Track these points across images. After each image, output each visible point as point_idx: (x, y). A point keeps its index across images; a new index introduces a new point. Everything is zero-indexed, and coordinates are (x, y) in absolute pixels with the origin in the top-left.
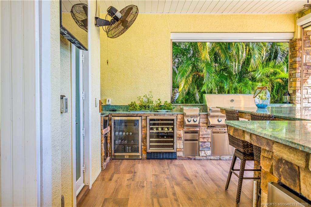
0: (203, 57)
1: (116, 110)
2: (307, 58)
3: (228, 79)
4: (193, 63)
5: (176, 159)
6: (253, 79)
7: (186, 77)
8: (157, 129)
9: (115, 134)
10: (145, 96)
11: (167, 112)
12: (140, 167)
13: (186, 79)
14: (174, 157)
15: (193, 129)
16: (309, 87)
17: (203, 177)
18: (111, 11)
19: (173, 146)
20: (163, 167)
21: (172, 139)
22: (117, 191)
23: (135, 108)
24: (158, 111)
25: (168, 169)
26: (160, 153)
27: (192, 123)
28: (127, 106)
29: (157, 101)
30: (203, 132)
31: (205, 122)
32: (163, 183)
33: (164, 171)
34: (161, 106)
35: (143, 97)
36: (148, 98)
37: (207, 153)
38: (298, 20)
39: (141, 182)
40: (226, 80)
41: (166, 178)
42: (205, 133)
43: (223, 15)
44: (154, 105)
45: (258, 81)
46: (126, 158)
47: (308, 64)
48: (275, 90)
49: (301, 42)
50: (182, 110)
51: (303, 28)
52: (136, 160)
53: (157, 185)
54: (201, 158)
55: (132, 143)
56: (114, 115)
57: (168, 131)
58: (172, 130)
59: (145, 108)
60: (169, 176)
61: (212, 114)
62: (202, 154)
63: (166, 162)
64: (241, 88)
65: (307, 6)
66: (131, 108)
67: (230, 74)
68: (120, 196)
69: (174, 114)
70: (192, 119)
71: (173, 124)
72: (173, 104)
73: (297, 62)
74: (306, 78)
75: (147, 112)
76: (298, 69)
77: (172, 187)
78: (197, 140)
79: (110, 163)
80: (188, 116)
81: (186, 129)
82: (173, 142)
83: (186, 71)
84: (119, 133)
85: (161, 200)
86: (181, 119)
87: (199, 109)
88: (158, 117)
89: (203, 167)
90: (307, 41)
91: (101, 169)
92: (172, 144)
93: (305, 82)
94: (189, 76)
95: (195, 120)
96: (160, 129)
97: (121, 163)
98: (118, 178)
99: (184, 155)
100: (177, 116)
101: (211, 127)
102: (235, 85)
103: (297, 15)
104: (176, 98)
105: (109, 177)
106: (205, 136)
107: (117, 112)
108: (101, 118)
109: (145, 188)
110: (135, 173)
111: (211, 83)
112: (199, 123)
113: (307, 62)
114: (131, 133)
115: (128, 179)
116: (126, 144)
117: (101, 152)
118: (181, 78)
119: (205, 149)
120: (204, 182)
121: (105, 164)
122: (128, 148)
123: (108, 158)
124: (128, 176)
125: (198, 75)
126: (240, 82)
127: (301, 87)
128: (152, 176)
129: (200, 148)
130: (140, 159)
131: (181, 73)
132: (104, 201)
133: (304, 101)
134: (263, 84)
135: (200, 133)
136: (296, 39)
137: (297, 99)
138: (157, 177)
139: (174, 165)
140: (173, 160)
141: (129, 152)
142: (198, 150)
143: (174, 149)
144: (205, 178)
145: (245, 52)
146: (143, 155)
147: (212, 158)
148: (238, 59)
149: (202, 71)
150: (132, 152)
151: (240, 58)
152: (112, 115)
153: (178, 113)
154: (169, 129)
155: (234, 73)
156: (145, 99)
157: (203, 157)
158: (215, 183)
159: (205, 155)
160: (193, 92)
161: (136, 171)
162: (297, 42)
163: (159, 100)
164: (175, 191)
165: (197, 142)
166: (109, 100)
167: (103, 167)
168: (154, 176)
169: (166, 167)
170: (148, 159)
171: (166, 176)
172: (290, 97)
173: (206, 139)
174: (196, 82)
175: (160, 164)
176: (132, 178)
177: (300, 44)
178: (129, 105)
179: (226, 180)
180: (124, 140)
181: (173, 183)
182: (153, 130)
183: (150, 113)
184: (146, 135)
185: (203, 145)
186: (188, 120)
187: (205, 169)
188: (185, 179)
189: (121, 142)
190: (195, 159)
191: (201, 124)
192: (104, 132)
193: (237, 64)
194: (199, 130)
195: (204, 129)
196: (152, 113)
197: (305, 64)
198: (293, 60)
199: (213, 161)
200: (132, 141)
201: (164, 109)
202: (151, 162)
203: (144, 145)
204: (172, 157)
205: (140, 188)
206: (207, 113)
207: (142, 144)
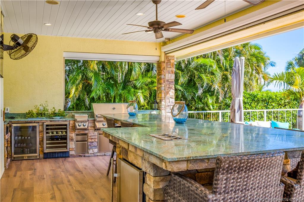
0: (91, 67)
1: (14, 118)
2: (169, 76)
3: (114, 86)
4: (83, 72)
5: (69, 157)
6: (135, 87)
7: (77, 85)
8: (52, 133)
9: (14, 139)
10: (42, 105)
11: (61, 118)
12: (38, 165)
13: (77, 86)
14: (67, 155)
15: (83, 132)
16: (170, 97)
17: (91, 169)
18: (14, 38)
19: (66, 147)
20: (58, 163)
21: (66, 141)
22: (22, 183)
23: (32, 116)
24: (53, 117)
25: (62, 165)
26: (55, 153)
27: (82, 127)
28: (24, 114)
29: (52, 109)
30: (91, 134)
31: (93, 126)
32: (60, 175)
33: (59, 167)
34: (55, 113)
35: (39, 106)
36: (44, 107)
37: (94, 151)
38: (162, 48)
39: (41, 175)
40: (113, 87)
41: (61, 171)
42: (93, 134)
43: (106, 40)
44: (49, 112)
45: (139, 89)
46: (25, 158)
47: (169, 81)
48: (153, 96)
49: (164, 64)
50: (73, 117)
51: (166, 54)
52: (34, 160)
53: (55, 177)
54: (90, 155)
55: (30, 146)
56: (14, 122)
57: (62, 134)
58: (66, 133)
59: (42, 115)
60: (64, 170)
61: (98, 119)
62: (91, 151)
63: (61, 159)
64: (125, 95)
65: (167, 39)
66: (29, 116)
67: (116, 82)
68: (26, 185)
69: (67, 120)
70: (82, 123)
71: (66, 129)
72: (65, 112)
73: (162, 79)
74: (168, 91)
75: (44, 118)
76: (163, 84)
77: (67, 177)
78: (86, 141)
79: (11, 163)
80: (78, 122)
81: (77, 132)
82: (66, 143)
83: (77, 79)
84: (18, 137)
85: (59, 186)
86: (73, 124)
87: (88, 116)
88: (53, 123)
89: (91, 162)
90: (168, 63)
91: (4, 168)
92: (66, 145)
93: (167, 94)
94: (79, 84)
95: (85, 125)
96: (55, 133)
97: (21, 163)
98: (22, 174)
99: (76, 153)
100: (69, 122)
101: (98, 129)
102: (120, 92)
103: (162, 44)
104: (69, 106)
105: (13, 174)
106: (93, 138)
107: (16, 120)
108: (4, 126)
109: (45, 179)
110: (35, 169)
111: (99, 91)
112: (88, 127)
113: (169, 79)
114: (30, 137)
115: (30, 174)
116: (24, 147)
117: (5, 154)
118: (72, 85)
119: (93, 148)
120: (92, 172)
121: (7, 164)
122: (26, 150)
123: (9, 160)
124: (30, 172)
125: (87, 83)
126: (124, 89)
127: (165, 98)
128: (49, 171)
129: (89, 147)
130: (38, 159)
131: (72, 81)
132: (14, 191)
133: (167, 108)
134: (143, 91)
135: (89, 135)
136: (161, 62)
137: (162, 106)
138: (54, 171)
139: (67, 161)
140: (67, 158)
141: (27, 154)
142: (87, 149)
143: (67, 149)
144: (92, 169)
145: (127, 65)
146: (41, 155)
147: (99, 154)
148: (122, 71)
149: (91, 80)
150: (31, 153)
151: (123, 69)
152: (12, 122)
153: (70, 119)
154: (63, 132)
155: (119, 82)
156: (41, 108)
157: (91, 154)
158: (100, 172)
159: (93, 153)
160: (83, 98)
161: (35, 168)
162: (162, 64)
163: (54, 108)
164: (69, 179)
165: (86, 142)
166: (7, 109)
167: (6, 167)
168: (51, 171)
169: (61, 164)
170: (44, 158)
171: (61, 170)
172: (158, 105)
173: (94, 139)
174: (85, 89)
175: (56, 162)
176: (33, 174)
177: (164, 65)
178: (27, 112)
179: (107, 168)
180: (23, 144)
181: (68, 174)
182: (48, 134)
183: (46, 119)
184: (43, 138)
185: (91, 145)
186: (78, 125)
187: (93, 163)
188: (77, 171)
189: (20, 145)
190: (85, 156)
191: (89, 128)
192: (6, 137)
193: (121, 74)
194: (88, 133)
195: (92, 132)
196: (48, 120)
197: (168, 81)
198: (159, 76)
199: (99, 157)
200: (31, 144)
201: (58, 116)
202: (48, 161)
203: (41, 147)
204: (65, 155)
205: (41, 180)
206: (94, 119)
207: (40, 146)
